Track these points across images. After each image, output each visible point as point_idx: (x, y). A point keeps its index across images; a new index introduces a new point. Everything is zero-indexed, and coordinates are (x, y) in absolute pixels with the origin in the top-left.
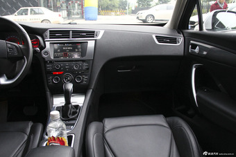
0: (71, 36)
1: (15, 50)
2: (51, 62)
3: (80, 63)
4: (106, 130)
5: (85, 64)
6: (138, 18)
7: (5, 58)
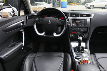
0: (79, 16)
1: (60, 22)
2: (71, 27)
3: (84, 28)
4: (97, 58)
5: (86, 29)
6: (86, 6)
7: (56, 25)
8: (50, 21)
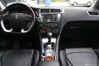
0: (50, 12)
1: (28, 18)
2: (42, 23)
3: (55, 24)
4: (67, 54)
6: (69, 3)
7: (24, 21)
8: (17, 17)
